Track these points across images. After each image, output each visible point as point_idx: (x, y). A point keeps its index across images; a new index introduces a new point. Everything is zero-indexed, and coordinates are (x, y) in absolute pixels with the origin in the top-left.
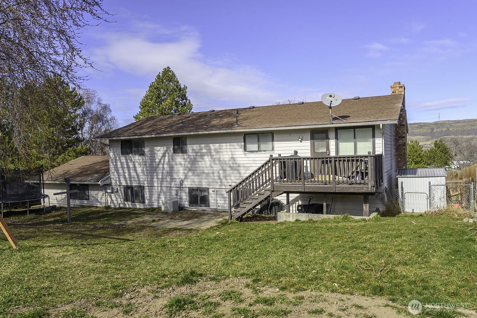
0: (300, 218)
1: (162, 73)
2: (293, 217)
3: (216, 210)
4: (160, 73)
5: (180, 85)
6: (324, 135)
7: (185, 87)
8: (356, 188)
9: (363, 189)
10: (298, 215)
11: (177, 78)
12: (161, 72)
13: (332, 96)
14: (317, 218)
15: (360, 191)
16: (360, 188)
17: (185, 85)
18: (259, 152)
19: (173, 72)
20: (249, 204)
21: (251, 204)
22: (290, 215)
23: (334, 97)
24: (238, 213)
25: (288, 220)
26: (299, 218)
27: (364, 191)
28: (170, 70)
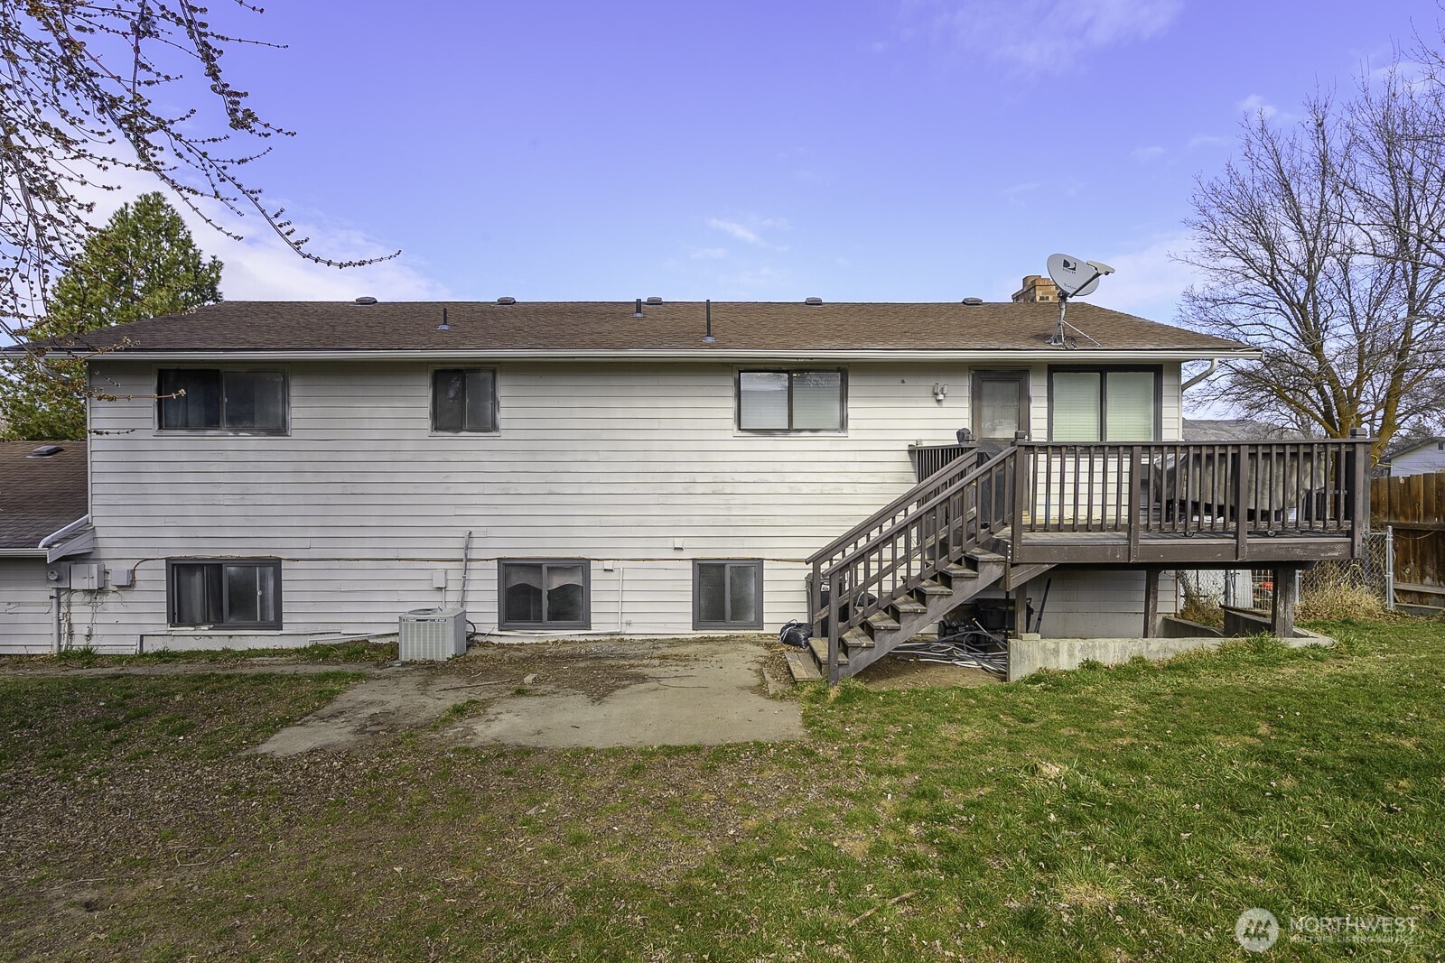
0: (1098, 655)
1: (134, 207)
2: (1071, 655)
3: (618, 637)
4: (126, 205)
5: (199, 253)
6: (1012, 387)
7: (215, 262)
8: (1313, 547)
9: (1333, 550)
10: (1090, 644)
11: (189, 233)
12: (131, 204)
13: (1069, 265)
14: (1158, 651)
15: (1322, 555)
16: (1323, 548)
17: (214, 257)
18: (793, 434)
19: (173, 211)
20: (913, 617)
21: (921, 618)
22: (1058, 646)
23: (1074, 269)
24: (865, 654)
25: (1052, 665)
26: (1095, 657)
27: (1337, 554)
28: (165, 203)
